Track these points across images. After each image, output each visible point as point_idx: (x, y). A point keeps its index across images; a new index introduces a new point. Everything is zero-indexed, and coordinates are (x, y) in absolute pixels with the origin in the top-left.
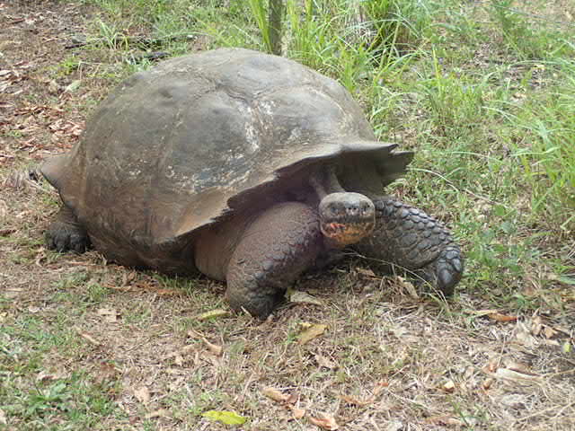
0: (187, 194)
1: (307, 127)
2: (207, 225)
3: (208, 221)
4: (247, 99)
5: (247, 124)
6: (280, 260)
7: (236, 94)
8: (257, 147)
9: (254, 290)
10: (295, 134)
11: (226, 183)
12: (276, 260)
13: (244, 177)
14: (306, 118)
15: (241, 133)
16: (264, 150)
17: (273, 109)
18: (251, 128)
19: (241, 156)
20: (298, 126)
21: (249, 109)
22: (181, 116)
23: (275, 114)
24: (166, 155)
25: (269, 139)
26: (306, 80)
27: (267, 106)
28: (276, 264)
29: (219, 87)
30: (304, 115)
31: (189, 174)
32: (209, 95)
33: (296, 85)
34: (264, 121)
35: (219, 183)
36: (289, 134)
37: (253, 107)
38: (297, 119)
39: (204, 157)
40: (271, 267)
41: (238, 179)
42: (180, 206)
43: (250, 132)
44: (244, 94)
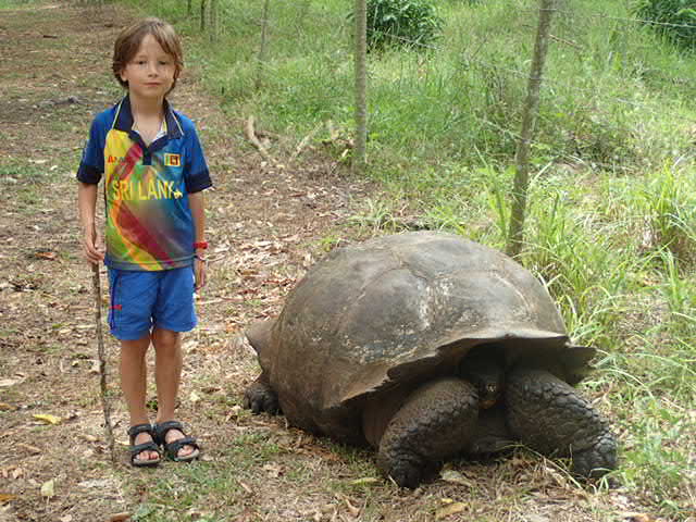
0: (357, 363)
1: (479, 311)
2: (368, 393)
3: (369, 389)
4: (428, 279)
5: (422, 302)
6: (425, 425)
7: (419, 273)
8: (428, 324)
9: (395, 450)
10: (466, 316)
11: (394, 357)
12: (421, 424)
13: (411, 353)
14: (479, 301)
15: (414, 310)
16: (433, 327)
17: (450, 290)
18: (426, 307)
19: (411, 332)
20: (470, 308)
21: (428, 289)
22: (364, 289)
23: (451, 295)
24: (344, 325)
25: (441, 318)
26: (493, 266)
27: (445, 287)
28: (423, 427)
29: (406, 265)
30: (477, 299)
31: (362, 345)
32: (394, 272)
33: (482, 270)
34: (439, 300)
35: (387, 356)
36: (460, 315)
37: (433, 287)
38: (470, 302)
39: (378, 330)
40: (416, 430)
41: (406, 353)
42: (350, 374)
43: (423, 310)
44: (426, 274)
